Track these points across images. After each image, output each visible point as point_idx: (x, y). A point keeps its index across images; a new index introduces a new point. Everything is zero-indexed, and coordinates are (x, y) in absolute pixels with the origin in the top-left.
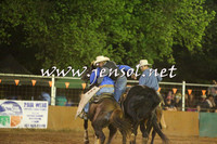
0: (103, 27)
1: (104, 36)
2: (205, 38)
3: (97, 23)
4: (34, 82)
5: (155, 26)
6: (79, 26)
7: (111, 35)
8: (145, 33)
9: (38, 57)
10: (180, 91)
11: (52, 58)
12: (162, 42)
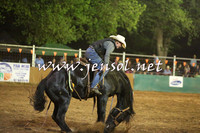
0: (70, 14)
1: (70, 20)
2: (139, 23)
3: (65, 10)
4: (20, 50)
5: (105, 14)
6: (53, 12)
7: (75, 19)
8: (98, 18)
9: (24, 33)
10: (121, 59)
11: (33, 34)
12: (110, 25)
